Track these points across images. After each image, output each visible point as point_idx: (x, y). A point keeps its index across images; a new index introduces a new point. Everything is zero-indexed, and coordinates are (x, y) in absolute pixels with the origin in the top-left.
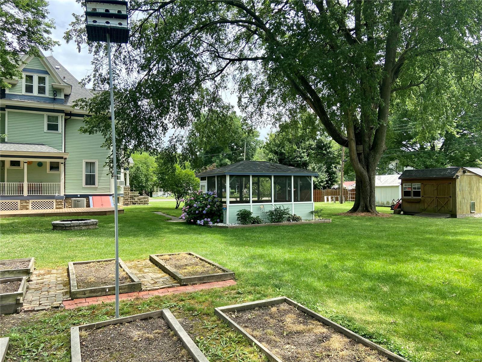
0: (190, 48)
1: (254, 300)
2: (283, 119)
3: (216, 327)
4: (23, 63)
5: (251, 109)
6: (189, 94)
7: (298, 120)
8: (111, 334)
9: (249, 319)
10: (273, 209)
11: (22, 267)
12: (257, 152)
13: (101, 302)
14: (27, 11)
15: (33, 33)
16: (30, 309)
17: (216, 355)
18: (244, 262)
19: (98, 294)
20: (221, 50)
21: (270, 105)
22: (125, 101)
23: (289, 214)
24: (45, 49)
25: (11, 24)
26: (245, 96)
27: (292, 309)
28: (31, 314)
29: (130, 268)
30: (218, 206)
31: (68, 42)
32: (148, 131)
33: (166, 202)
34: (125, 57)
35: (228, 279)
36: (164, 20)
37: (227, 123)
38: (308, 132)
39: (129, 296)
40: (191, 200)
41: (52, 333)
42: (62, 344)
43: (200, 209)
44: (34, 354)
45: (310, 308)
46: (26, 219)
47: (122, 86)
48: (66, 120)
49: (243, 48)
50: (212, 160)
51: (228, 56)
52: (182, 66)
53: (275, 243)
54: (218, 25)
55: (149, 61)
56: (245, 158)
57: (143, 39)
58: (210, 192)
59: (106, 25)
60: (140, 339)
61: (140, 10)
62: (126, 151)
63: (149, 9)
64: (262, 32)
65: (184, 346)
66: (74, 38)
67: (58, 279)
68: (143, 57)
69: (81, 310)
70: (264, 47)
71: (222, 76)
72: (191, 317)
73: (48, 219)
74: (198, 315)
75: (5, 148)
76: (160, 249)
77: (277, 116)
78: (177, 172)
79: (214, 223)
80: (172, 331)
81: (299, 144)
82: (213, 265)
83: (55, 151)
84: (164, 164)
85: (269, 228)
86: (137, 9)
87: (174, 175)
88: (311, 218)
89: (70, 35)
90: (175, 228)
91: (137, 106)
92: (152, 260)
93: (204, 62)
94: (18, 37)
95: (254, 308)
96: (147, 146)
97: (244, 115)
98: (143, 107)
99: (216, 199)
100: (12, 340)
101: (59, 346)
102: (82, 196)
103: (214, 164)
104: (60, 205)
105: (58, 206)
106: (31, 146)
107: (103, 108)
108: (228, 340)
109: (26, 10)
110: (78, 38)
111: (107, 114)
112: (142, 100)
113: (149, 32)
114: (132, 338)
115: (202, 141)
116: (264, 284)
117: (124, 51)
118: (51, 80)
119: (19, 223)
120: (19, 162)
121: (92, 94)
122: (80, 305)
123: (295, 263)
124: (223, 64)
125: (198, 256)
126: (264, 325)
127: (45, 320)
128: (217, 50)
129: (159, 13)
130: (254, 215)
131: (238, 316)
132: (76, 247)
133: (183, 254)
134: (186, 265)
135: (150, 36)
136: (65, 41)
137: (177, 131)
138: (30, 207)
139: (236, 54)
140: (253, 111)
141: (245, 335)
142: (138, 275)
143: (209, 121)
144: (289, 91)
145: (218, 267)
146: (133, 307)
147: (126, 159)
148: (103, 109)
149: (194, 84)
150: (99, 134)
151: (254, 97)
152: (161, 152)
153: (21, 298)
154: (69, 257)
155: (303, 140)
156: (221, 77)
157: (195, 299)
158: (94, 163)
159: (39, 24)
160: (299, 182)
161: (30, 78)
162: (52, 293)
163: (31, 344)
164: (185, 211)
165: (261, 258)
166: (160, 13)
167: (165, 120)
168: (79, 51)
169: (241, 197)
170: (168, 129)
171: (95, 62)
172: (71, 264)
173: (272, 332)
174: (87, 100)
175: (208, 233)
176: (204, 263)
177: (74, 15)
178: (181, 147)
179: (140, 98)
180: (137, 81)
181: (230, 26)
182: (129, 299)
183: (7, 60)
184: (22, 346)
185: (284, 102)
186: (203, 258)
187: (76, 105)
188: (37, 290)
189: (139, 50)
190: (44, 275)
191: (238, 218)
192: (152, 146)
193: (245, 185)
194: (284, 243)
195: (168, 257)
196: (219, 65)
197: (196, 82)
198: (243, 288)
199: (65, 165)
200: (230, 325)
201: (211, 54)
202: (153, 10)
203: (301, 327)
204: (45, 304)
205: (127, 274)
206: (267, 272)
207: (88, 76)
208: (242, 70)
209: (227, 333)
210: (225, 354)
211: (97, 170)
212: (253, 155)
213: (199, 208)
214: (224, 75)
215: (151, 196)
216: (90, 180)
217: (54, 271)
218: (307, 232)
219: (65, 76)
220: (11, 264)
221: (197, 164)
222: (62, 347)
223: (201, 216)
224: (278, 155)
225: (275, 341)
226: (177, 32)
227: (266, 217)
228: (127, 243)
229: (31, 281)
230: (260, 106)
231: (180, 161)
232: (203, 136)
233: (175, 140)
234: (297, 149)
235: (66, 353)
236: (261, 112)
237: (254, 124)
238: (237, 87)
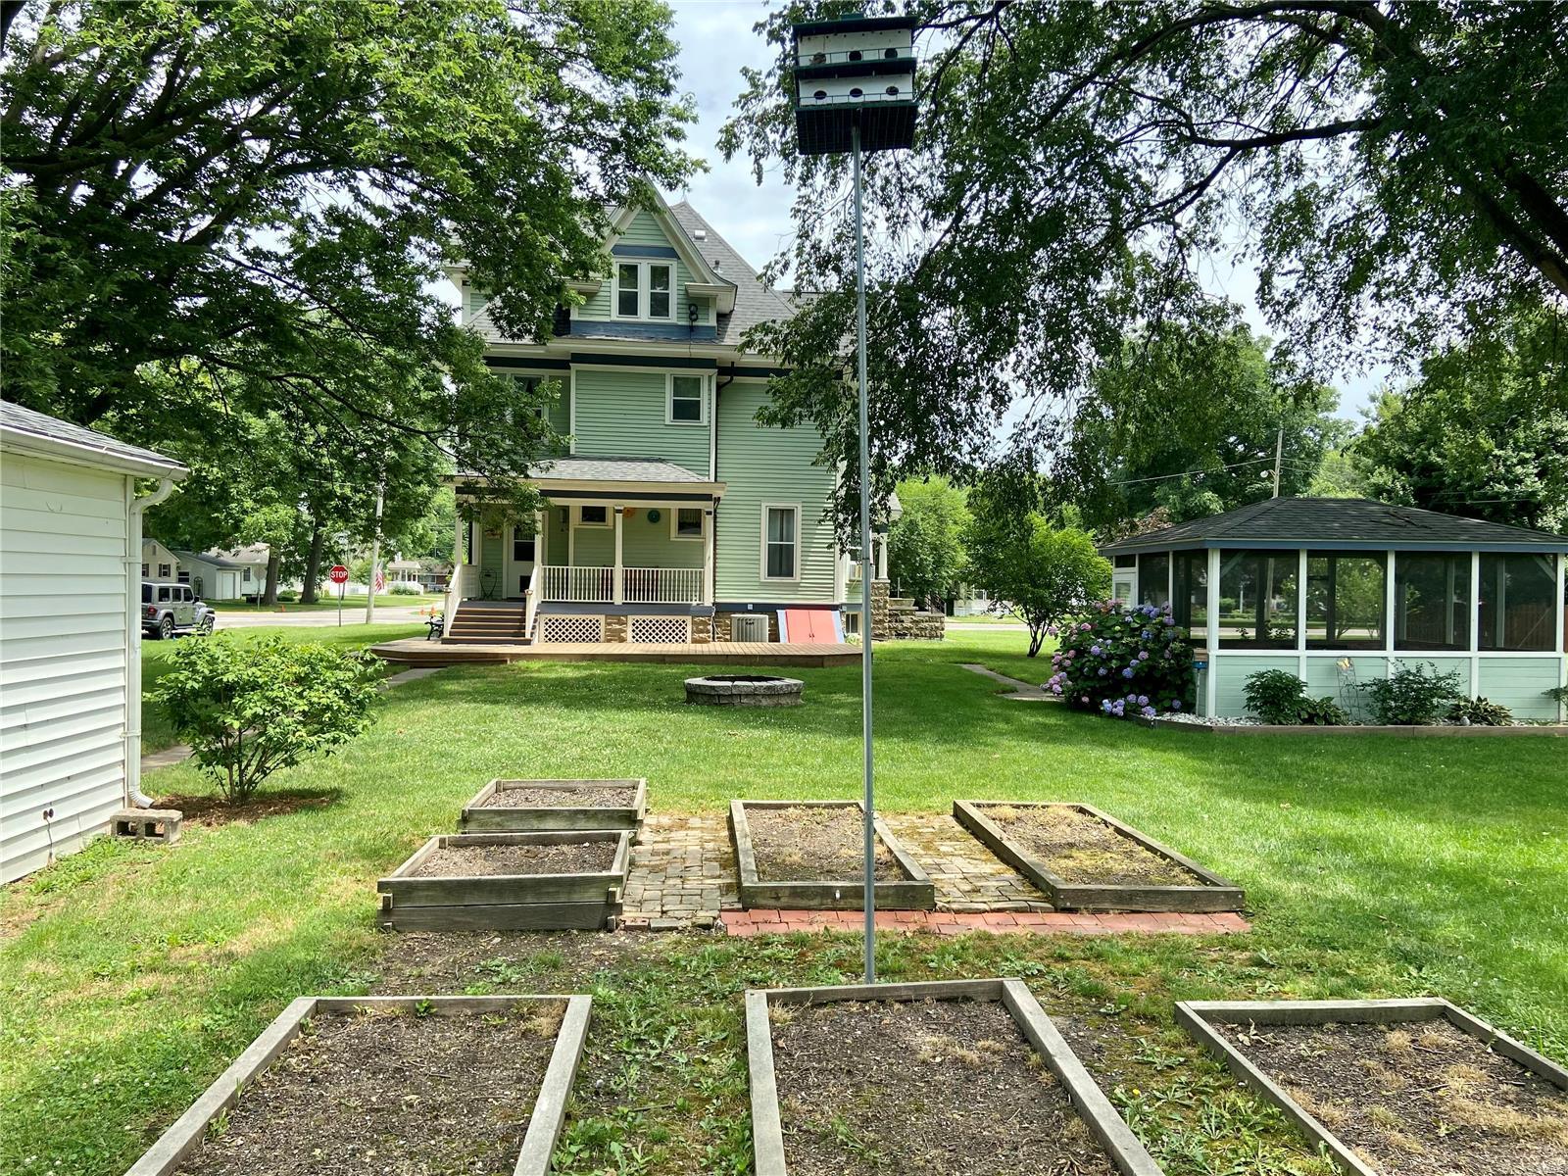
0: (1094, 124)
1: (1319, 997)
2: (1440, 341)
3: (1181, 1064)
4: (614, 231)
5: (1307, 310)
6: (1085, 280)
7: (1504, 341)
8: (854, 1029)
9: (1302, 1059)
10: (1391, 673)
11: (616, 805)
12: (1325, 463)
13: (822, 929)
14: (624, 78)
15: (640, 142)
16: (639, 923)
17: (1186, 1159)
18: (1276, 859)
19: (812, 903)
20: (1202, 116)
21: (1384, 292)
22: (882, 321)
23: (1456, 696)
24: (671, 187)
25: (583, 122)
26: (1288, 267)
27: (1469, 1048)
28: (642, 938)
29: (898, 834)
30: (1176, 656)
31: (728, 156)
32: (948, 409)
33: (997, 632)
34: (887, 181)
35: (1218, 909)
36: (1011, 45)
37: (1213, 365)
38: (1544, 383)
39: (897, 921)
40: (1081, 632)
41: (697, 999)
42: (725, 1035)
43: (1114, 664)
44: (653, 1053)
45: (1547, 1054)
46: (619, 668)
47: (876, 272)
48: (719, 387)
49: (1288, 95)
50: (1155, 495)
51: (1226, 133)
52: (1063, 188)
53: (1396, 798)
54: (1196, 30)
55: (957, 185)
56: (1276, 486)
57: (943, 118)
58: (1148, 607)
59: (853, 100)
60: (938, 1060)
61: (936, 26)
62: (882, 474)
63: (962, 16)
64: (1359, 32)
65: (1076, 1107)
66: (746, 145)
67: (706, 845)
68: (941, 176)
69: (768, 944)
70: (1367, 85)
71: (1202, 204)
72: (1095, 1017)
73: (674, 670)
74: (1118, 1014)
75: (570, 470)
76: (984, 785)
77: (1414, 331)
78: (1036, 539)
79: (1159, 713)
80: (1034, 1051)
81: (1502, 429)
82: (1164, 856)
83: (693, 477)
84: (996, 512)
85: (1373, 744)
86: (926, 25)
87: (1028, 547)
88: (1552, 716)
89: (735, 136)
90: (1029, 719)
91: (916, 333)
92: (959, 815)
93: (1139, 166)
94: (601, 158)
95: (1320, 1025)
96: (943, 458)
97: (1280, 335)
98: (934, 336)
99: (1169, 633)
100: (599, 1005)
101: (716, 1040)
102: (759, 608)
103: (1161, 510)
104: (702, 632)
105: (696, 636)
106: (633, 465)
107: (820, 346)
108: (1228, 1116)
109: (621, 76)
110: (757, 140)
111: (831, 364)
112: (934, 312)
113: (959, 93)
114: (914, 1052)
115: (1122, 433)
116: (1360, 945)
117: (884, 163)
118: (685, 275)
119: (603, 678)
120: (603, 509)
121: (792, 307)
122: (765, 929)
123: (1483, 879)
124: (1209, 164)
125: (1109, 819)
126: (1361, 1089)
127: (678, 960)
128: (1188, 118)
129: (994, 25)
130: (1311, 693)
131: (1258, 1041)
132: (749, 756)
133: (1060, 808)
134: (1071, 845)
135: (964, 103)
136: (721, 155)
137: (1039, 406)
138: (629, 635)
139: (1259, 122)
140: (1315, 319)
141: (1287, 1111)
142: (923, 861)
143: (1150, 365)
144: (1468, 232)
145: (1180, 864)
146: (912, 956)
147: (883, 498)
148: (820, 350)
149: (1101, 243)
150: (809, 424)
151: (1322, 267)
152: (985, 474)
153: (618, 890)
154: (733, 786)
155: (1520, 414)
156: (1198, 209)
157: (1106, 961)
158: (790, 512)
159: (654, 111)
160: (1504, 578)
161: (630, 273)
162: (692, 884)
163: (644, 1024)
164: (1062, 668)
165: (1346, 851)
166: (998, 26)
167: (1002, 370)
168: (759, 181)
169: (1261, 626)
170: (1010, 399)
171: (803, 207)
172: (737, 805)
173: (1392, 1115)
174: (777, 326)
175: (1141, 745)
176: (1130, 845)
177: (745, 71)
178: (1050, 456)
179: (929, 305)
180: (921, 254)
181: (1240, 28)
182: (901, 929)
183: (575, 227)
184: (622, 1024)
185: (1444, 275)
186: (1127, 828)
187: (749, 344)
188: (654, 870)
189: (928, 155)
190: (670, 829)
191: (1250, 699)
192: (958, 457)
193: (1277, 582)
194: (1435, 801)
195: (1011, 813)
196: (1193, 167)
197: (1107, 237)
198: (1278, 947)
199: (715, 518)
200: (1230, 1066)
201: (1165, 133)
202: (976, 17)
203: (1509, 1118)
204: (677, 914)
205: (890, 851)
206: (1371, 903)
207: (783, 254)
208: (1277, 176)
209: (1222, 1092)
210: (1217, 1162)
211: (800, 531)
212: (1308, 475)
213: (1110, 657)
214: (1211, 201)
215: (950, 613)
216: (781, 562)
217: (695, 822)
218: (1535, 770)
219: (720, 259)
220: (590, 791)
221: (1100, 511)
222: (723, 1046)
223: (1115, 686)
224: (1410, 475)
225: (1402, 1149)
226: (1052, 75)
227: (1362, 703)
228: (885, 756)
229: (640, 843)
230: (1348, 297)
231: (1047, 503)
232: (1126, 415)
233: (1031, 435)
234: (1496, 452)
235: (735, 1065)
236: (1348, 319)
237: (1318, 365)
238: (1259, 237)
